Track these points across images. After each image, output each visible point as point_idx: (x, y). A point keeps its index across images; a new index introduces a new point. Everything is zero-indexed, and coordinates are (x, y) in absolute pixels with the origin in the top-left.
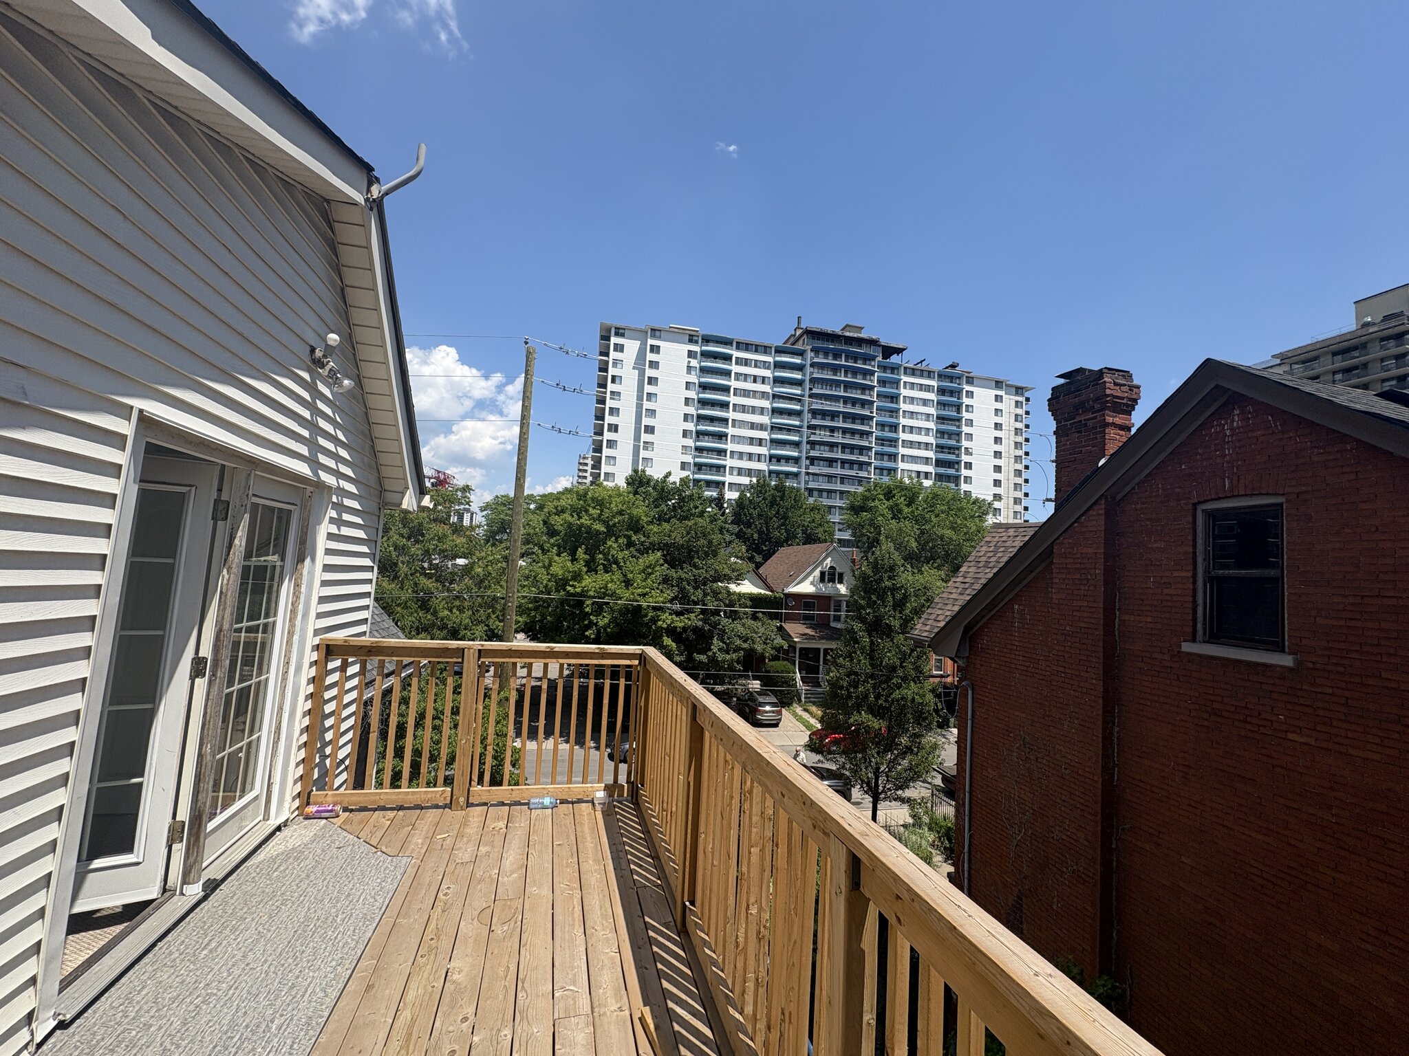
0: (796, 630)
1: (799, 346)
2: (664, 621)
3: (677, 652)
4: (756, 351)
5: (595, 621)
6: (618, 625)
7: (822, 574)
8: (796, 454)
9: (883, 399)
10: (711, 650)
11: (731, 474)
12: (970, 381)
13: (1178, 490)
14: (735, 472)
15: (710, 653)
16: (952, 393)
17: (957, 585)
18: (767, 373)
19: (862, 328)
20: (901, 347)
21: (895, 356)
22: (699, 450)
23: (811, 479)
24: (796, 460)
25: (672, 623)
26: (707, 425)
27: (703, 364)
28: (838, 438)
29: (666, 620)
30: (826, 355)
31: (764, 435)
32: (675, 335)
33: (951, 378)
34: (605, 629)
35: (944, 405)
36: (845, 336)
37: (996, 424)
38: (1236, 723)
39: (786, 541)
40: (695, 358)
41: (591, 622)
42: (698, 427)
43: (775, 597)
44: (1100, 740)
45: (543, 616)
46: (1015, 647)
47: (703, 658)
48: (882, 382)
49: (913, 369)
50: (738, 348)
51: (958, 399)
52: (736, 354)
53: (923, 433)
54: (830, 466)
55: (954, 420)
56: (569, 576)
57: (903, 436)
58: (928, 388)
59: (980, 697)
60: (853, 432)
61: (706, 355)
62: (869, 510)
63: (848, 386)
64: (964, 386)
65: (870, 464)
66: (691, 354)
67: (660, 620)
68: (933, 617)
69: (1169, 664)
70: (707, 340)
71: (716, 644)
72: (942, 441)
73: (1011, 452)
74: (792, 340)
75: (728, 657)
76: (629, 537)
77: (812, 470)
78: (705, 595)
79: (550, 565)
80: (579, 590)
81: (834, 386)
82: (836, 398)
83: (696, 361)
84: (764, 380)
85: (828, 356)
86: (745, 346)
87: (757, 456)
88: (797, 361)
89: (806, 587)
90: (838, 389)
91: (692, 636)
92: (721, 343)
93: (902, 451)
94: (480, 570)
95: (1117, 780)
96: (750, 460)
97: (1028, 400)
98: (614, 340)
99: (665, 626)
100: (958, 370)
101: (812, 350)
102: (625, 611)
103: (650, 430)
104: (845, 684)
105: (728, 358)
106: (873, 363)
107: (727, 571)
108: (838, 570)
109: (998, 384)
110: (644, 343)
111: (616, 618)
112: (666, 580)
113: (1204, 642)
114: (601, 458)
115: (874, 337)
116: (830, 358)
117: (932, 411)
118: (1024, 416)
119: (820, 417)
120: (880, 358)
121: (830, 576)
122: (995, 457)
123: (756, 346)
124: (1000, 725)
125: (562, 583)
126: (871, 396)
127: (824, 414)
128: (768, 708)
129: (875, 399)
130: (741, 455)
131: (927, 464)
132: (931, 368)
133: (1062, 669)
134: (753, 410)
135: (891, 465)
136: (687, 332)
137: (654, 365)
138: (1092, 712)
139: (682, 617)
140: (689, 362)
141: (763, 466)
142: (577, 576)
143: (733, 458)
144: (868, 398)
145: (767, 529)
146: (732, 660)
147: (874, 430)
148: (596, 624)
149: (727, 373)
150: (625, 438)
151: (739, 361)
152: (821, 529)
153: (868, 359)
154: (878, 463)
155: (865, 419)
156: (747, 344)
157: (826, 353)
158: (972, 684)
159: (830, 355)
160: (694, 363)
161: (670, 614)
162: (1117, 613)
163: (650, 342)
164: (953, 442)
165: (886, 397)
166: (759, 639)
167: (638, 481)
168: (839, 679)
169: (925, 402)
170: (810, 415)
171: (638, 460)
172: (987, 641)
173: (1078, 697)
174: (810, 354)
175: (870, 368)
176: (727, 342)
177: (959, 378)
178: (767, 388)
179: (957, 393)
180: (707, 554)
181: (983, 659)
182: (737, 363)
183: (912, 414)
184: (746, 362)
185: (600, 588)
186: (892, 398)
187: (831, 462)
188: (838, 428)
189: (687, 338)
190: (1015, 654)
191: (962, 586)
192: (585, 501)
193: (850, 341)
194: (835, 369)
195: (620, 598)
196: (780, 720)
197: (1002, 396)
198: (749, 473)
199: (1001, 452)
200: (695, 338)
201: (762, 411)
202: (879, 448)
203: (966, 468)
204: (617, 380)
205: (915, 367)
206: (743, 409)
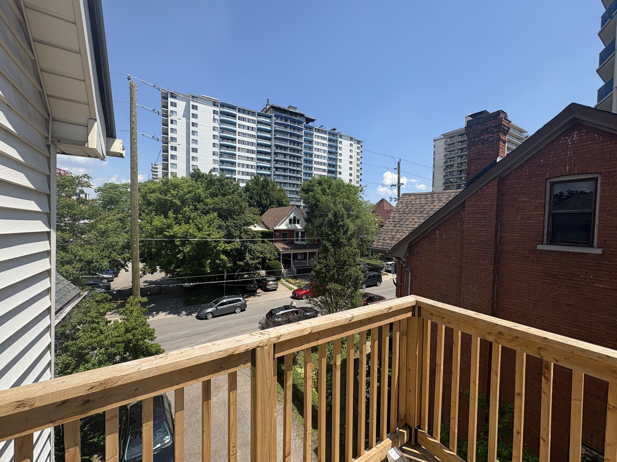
0: (280, 246)
1: (269, 113)
2: (220, 247)
3: (228, 262)
4: (248, 114)
5: (182, 250)
6: (195, 251)
7: (290, 220)
8: (269, 166)
9: (306, 142)
10: (245, 259)
11: (239, 174)
12: (341, 136)
13: (538, 172)
14: (241, 174)
15: (245, 261)
16: (334, 141)
17: (391, 222)
18: (254, 126)
19: (297, 108)
20: (313, 118)
21: (311, 123)
22: (222, 162)
23: (276, 178)
24: (269, 169)
25: (225, 248)
26: (225, 150)
27: (221, 118)
28: (288, 159)
29: (222, 246)
30: (281, 119)
31: (254, 156)
32: (206, 101)
33: (334, 135)
34: (188, 254)
35: (331, 146)
36: (289, 111)
37: (350, 156)
38: (566, 281)
39: (270, 205)
40: (217, 114)
41: (180, 250)
42: (221, 150)
43: (270, 232)
44: (491, 292)
45: (150, 249)
46: (437, 251)
47: (242, 263)
48: (306, 134)
49: (319, 129)
50: (239, 112)
51: (336, 144)
52: (238, 114)
53: (323, 158)
54: (285, 172)
55: (334, 153)
56: (165, 226)
57: (315, 159)
58: (325, 139)
59: (415, 275)
60: (294, 157)
61: (222, 113)
62: (312, 191)
63: (292, 135)
64: (339, 139)
65: (301, 171)
66: (215, 112)
67: (218, 246)
68: (382, 238)
69: (528, 255)
70: (223, 105)
71: (248, 256)
72: (331, 162)
73: (356, 168)
74: (265, 110)
75: (254, 262)
76: (195, 206)
77: (277, 173)
78: (241, 233)
79: (151, 222)
80: (172, 234)
81: (285, 134)
82: (286, 140)
83: (218, 116)
84: (253, 129)
85: (282, 120)
86: (243, 111)
87: (251, 166)
88: (268, 120)
89: (283, 226)
90: (287, 136)
91: (235, 253)
92: (230, 108)
93: (315, 166)
94: (102, 226)
95: (496, 308)
96: (247, 168)
97: (362, 146)
98: (170, 100)
99: (221, 249)
100: (336, 131)
101: (275, 116)
102: (199, 244)
103: (195, 150)
104: (324, 271)
105: (234, 116)
106: (302, 125)
107: (251, 221)
108: (297, 218)
109: (351, 139)
110: (188, 104)
111: (194, 247)
112: (220, 227)
113: (547, 244)
114: (168, 164)
115: (302, 113)
116: (283, 121)
117: (326, 148)
118: (360, 153)
119: (280, 148)
120: (305, 123)
121: (294, 221)
122: (350, 170)
123: (248, 111)
124: (427, 287)
125: (160, 231)
126: (301, 140)
127: (281, 147)
128: (271, 283)
129: (303, 142)
130: (243, 165)
131: (324, 172)
132: (326, 130)
133: (470, 261)
134: (248, 143)
135: (310, 172)
136: (212, 100)
137: (195, 116)
138: (487, 280)
139: (230, 244)
140: (214, 116)
141: (254, 171)
142: (170, 227)
143: (239, 167)
144: (300, 141)
145: (260, 200)
146: (256, 263)
147: (303, 156)
148: (183, 251)
149: (234, 124)
150: (181, 153)
151: (240, 118)
152: (284, 200)
153: (300, 123)
154: (305, 171)
155: (299, 151)
156: (244, 110)
157: (281, 118)
158: (411, 269)
159: (283, 119)
160: (217, 117)
161: (224, 243)
162: (499, 233)
163: (192, 103)
164: (334, 163)
165: (307, 141)
166: (267, 252)
167: (197, 175)
168: (321, 269)
169: (323, 145)
170: (275, 147)
171: (190, 166)
172: (419, 249)
173: (478, 273)
174: (274, 118)
175: (301, 127)
176: (234, 108)
177: (337, 135)
178: (254, 133)
179: (335, 141)
180: (240, 213)
181: (418, 257)
182: (239, 119)
183: (318, 150)
184: (244, 119)
185: (184, 232)
186: (310, 142)
187: (285, 170)
188: (288, 154)
189: (212, 103)
190: (437, 254)
191: (394, 223)
192: (167, 186)
193: (292, 113)
194: (286, 126)
195: (196, 237)
196: (277, 287)
197: (352, 144)
198: (247, 174)
199: (352, 168)
200: (216, 104)
201: (252, 144)
202: (305, 164)
203: (339, 174)
204: (174, 122)
205: (319, 128)
206: (243, 142)
